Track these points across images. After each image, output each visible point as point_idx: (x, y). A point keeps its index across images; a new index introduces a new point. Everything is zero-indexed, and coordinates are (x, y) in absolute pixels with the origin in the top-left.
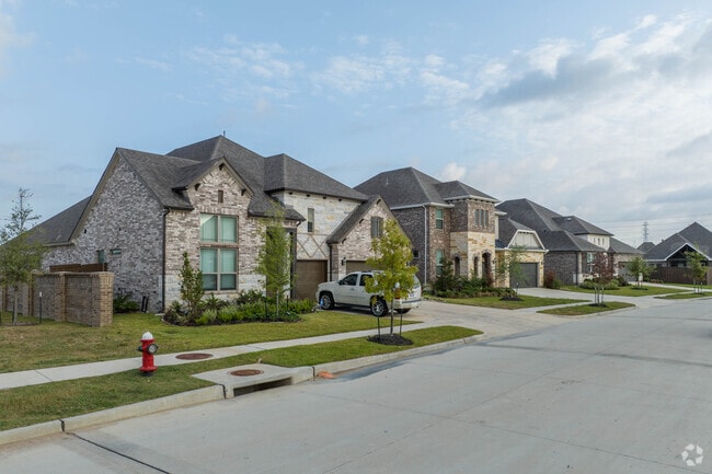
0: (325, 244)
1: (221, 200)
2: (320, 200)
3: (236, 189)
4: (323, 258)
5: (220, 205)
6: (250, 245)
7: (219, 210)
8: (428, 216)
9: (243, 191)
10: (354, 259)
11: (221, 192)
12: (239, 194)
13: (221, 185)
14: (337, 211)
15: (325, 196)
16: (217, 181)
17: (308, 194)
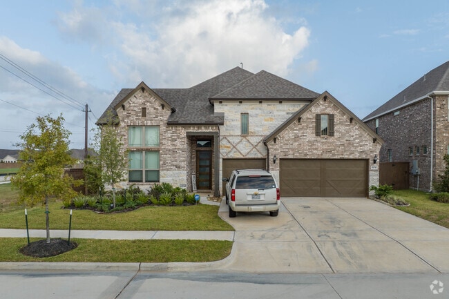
0: (261, 144)
1: (144, 114)
2: (257, 105)
3: (157, 105)
4: (259, 156)
5: (143, 119)
6: (171, 147)
7: (143, 122)
8: (435, 107)
9: (163, 106)
10: (290, 157)
11: (144, 109)
12: (160, 108)
13: (144, 104)
14: (276, 113)
15: (261, 101)
16: (141, 101)
17: (241, 101)
